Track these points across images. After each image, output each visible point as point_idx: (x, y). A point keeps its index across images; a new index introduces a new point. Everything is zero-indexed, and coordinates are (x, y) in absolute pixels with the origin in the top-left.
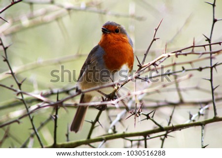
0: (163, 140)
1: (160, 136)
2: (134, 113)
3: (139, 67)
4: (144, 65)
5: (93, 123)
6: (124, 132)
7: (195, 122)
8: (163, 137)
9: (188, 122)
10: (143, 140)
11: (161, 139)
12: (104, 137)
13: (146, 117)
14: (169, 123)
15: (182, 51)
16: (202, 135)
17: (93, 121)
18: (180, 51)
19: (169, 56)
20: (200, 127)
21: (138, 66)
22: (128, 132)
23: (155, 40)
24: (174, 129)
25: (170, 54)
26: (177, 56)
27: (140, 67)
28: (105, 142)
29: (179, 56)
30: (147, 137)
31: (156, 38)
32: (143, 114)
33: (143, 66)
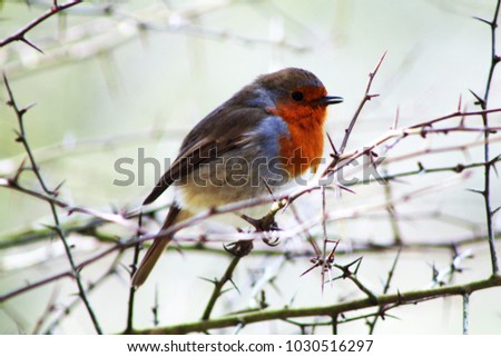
0: (372, 326)
1: (366, 317)
2: (321, 263)
3: (332, 159)
4: (346, 153)
5: (219, 285)
6: (286, 307)
7: (444, 287)
8: (371, 319)
9: (430, 286)
10: (329, 324)
11: (368, 323)
12: (240, 316)
13: (341, 273)
14: (387, 287)
15: (433, 125)
16: (465, 317)
17: (219, 279)
18: (429, 124)
19: (406, 135)
20: (459, 298)
21: (332, 155)
22: (296, 306)
23: (368, 98)
24: (400, 300)
25: (408, 131)
26: (423, 134)
27: (336, 158)
28: (243, 326)
29: (428, 135)
30: (339, 318)
31: (370, 94)
32: (336, 266)
33: (342, 156)
